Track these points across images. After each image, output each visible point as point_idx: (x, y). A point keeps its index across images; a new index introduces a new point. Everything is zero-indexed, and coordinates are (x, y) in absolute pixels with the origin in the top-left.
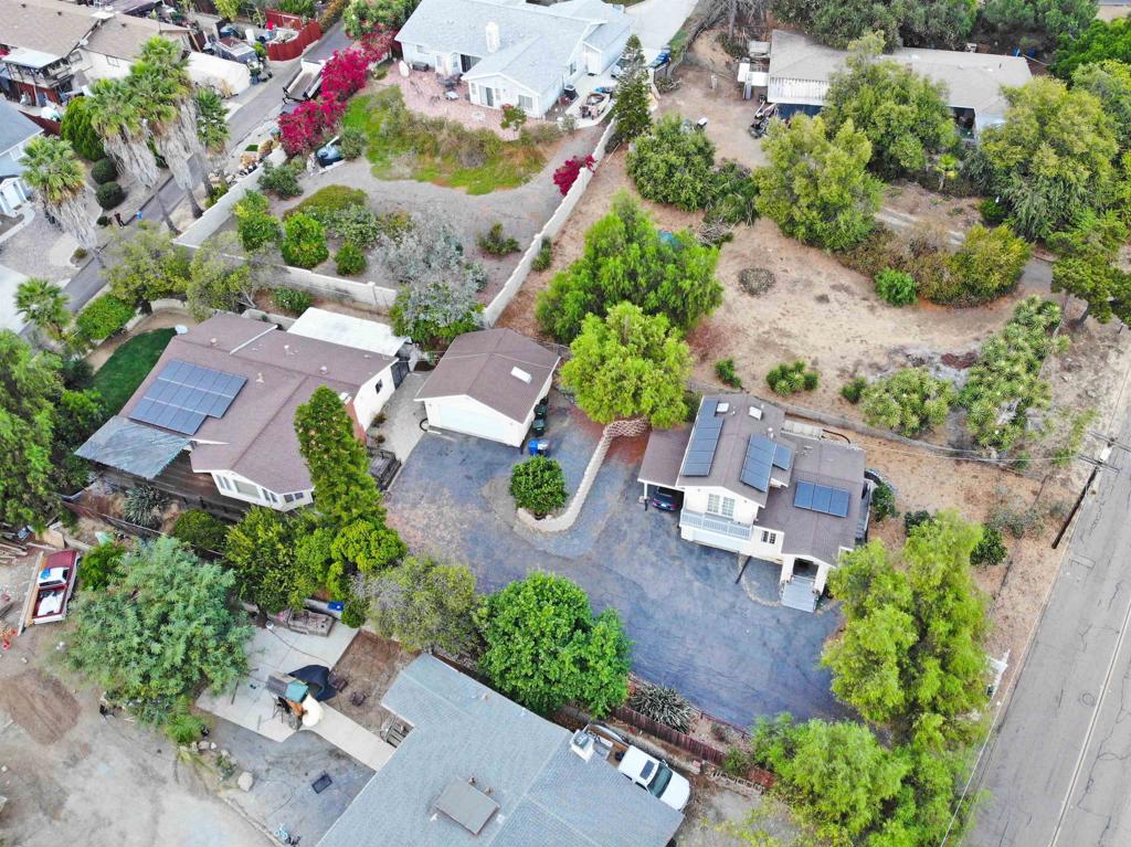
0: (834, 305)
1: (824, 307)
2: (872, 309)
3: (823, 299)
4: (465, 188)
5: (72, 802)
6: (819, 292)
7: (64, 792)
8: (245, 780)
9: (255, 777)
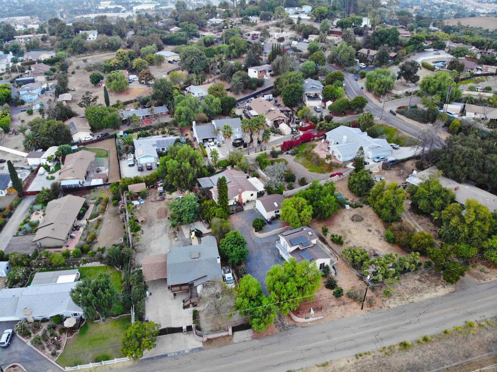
0: (371, 233)
1: (368, 232)
2: (380, 239)
3: (370, 231)
4: (309, 169)
5: (153, 227)
6: (370, 229)
7: (153, 225)
8: (176, 239)
9: (178, 240)
